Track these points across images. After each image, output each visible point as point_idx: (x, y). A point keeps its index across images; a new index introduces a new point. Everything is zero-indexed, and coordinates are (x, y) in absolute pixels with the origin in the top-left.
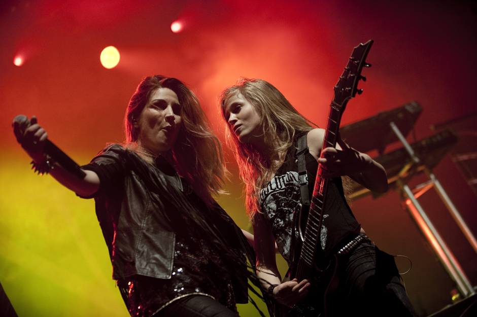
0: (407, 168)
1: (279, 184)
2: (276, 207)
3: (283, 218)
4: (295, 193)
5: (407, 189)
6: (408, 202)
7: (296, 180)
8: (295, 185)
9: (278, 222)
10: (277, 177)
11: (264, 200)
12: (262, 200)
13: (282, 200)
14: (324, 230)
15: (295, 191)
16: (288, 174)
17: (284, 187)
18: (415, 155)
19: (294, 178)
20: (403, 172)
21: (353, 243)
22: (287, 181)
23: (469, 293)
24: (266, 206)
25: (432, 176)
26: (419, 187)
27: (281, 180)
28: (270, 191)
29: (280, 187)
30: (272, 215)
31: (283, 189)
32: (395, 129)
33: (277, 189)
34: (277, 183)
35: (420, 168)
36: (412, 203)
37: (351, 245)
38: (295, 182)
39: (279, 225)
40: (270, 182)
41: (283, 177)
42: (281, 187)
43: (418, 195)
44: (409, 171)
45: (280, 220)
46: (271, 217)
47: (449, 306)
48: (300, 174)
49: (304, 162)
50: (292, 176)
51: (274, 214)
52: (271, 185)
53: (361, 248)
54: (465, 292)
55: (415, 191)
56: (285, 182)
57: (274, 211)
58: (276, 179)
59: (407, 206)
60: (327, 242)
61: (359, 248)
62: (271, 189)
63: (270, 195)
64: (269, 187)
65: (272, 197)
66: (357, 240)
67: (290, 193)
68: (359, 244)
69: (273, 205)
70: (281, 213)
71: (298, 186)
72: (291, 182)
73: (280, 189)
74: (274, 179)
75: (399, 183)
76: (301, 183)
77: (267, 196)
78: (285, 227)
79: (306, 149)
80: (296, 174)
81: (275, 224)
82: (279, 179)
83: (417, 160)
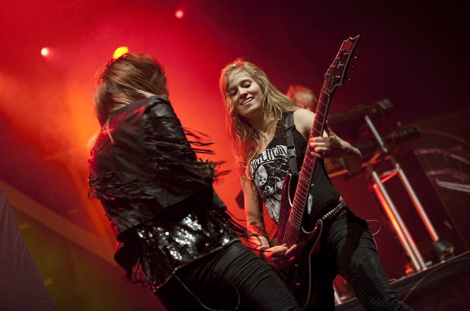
0: (377, 156)
1: (269, 156)
2: (267, 176)
3: (273, 186)
4: (284, 164)
5: (375, 174)
6: (375, 186)
7: (285, 153)
8: (284, 157)
9: (268, 189)
10: (268, 150)
11: (256, 170)
12: (254, 169)
13: (272, 170)
14: (310, 197)
15: (285, 162)
16: (278, 148)
17: (274, 158)
18: (385, 146)
19: (284, 151)
20: (373, 160)
21: (335, 211)
22: (277, 154)
23: (421, 268)
24: (258, 174)
25: (397, 166)
26: (385, 174)
27: (272, 152)
28: (262, 162)
29: (270, 159)
30: (263, 183)
31: (273, 161)
32: (369, 122)
33: (268, 160)
34: (267, 155)
35: (387, 158)
36: (378, 187)
37: (334, 212)
38: (284, 155)
39: (269, 192)
40: (262, 154)
41: (273, 150)
42: (272, 158)
43: (384, 180)
44: (378, 159)
45: (270, 187)
46: (262, 185)
47: (404, 278)
48: (289, 148)
49: (292, 137)
50: (281, 149)
51: (265, 182)
52: (262, 157)
53: (342, 215)
54: (418, 267)
55: (381, 176)
56: (275, 154)
57: (265, 179)
58: (267, 151)
59: (373, 189)
60: (312, 208)
61: (340, 215)
62: (263, 160)
63: (261, 165)
64: (261, 158)
65: (263, 167)
66: (338, 208)
67: (279, 164)
68: (341, 211)
69: (264, 175)
70: (271, 181)
71: (287, 159)
72: (281, 154)
73: (271, 161)
74: (265, 151)
75: (369, 169)
76: (289, 156)
77: (259, 166)
78: (275, 193)
79: (293, 126)
80: (285, 148)
81: (265, 190)
82: (270, 151)
83: (385, 150)
